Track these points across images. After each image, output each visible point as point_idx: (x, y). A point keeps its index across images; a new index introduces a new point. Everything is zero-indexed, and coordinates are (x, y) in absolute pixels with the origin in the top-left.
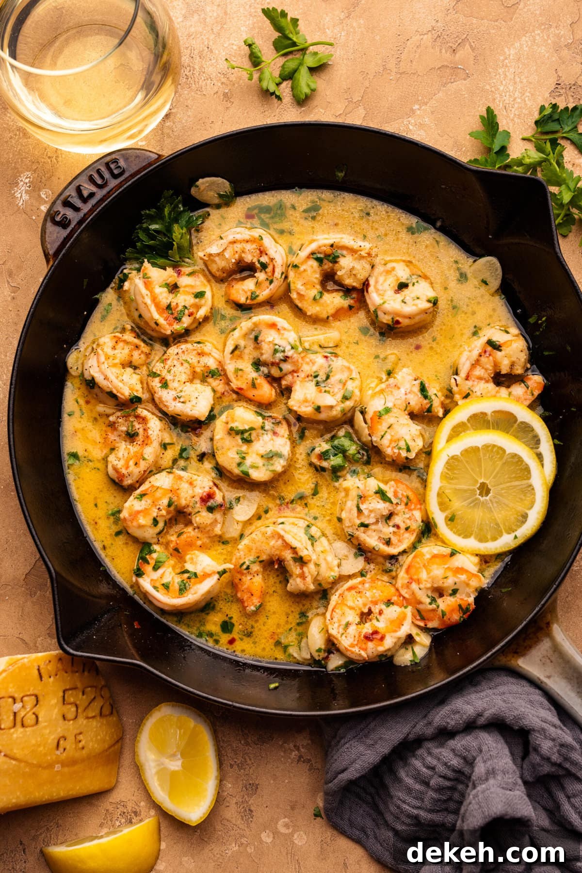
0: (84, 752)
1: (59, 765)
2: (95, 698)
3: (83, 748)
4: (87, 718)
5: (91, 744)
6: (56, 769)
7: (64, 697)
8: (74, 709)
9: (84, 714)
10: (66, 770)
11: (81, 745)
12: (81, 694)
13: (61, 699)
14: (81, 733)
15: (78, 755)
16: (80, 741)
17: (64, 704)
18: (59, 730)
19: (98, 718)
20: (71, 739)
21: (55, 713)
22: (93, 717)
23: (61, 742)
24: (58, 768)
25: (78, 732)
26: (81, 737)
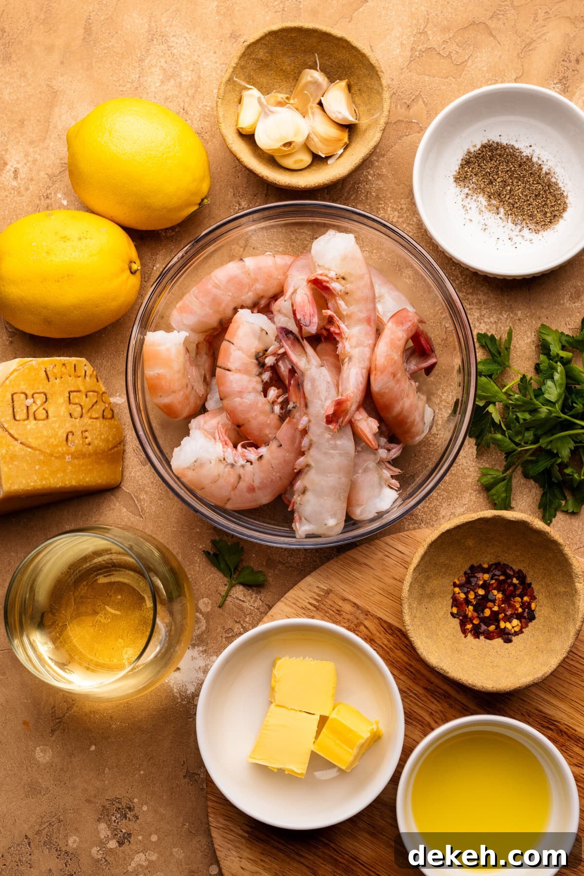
0: (90, 447)
1: (70, 456)
2: (96, 402)
3: (89, 444)
4: (91, 418)
5: (96, 442)
6: (67, 460)
7: (69, 397)
8: (79, 409)
9: (89, 414)
10: (76, 461)
11: (87, 441)
12: (84, 396)
13: (67, 399)
14: (86, 431)
15: (85, 449)
16: (86, 438)
17: (70, 403)
18: (67, 425)
19: (101, 419)
20: (78, 433)
21: (63, 410)
22: (96, 418)
23: (70, 436)
24: (69, 458)
25: (84, 429)
26: (87, 434)
